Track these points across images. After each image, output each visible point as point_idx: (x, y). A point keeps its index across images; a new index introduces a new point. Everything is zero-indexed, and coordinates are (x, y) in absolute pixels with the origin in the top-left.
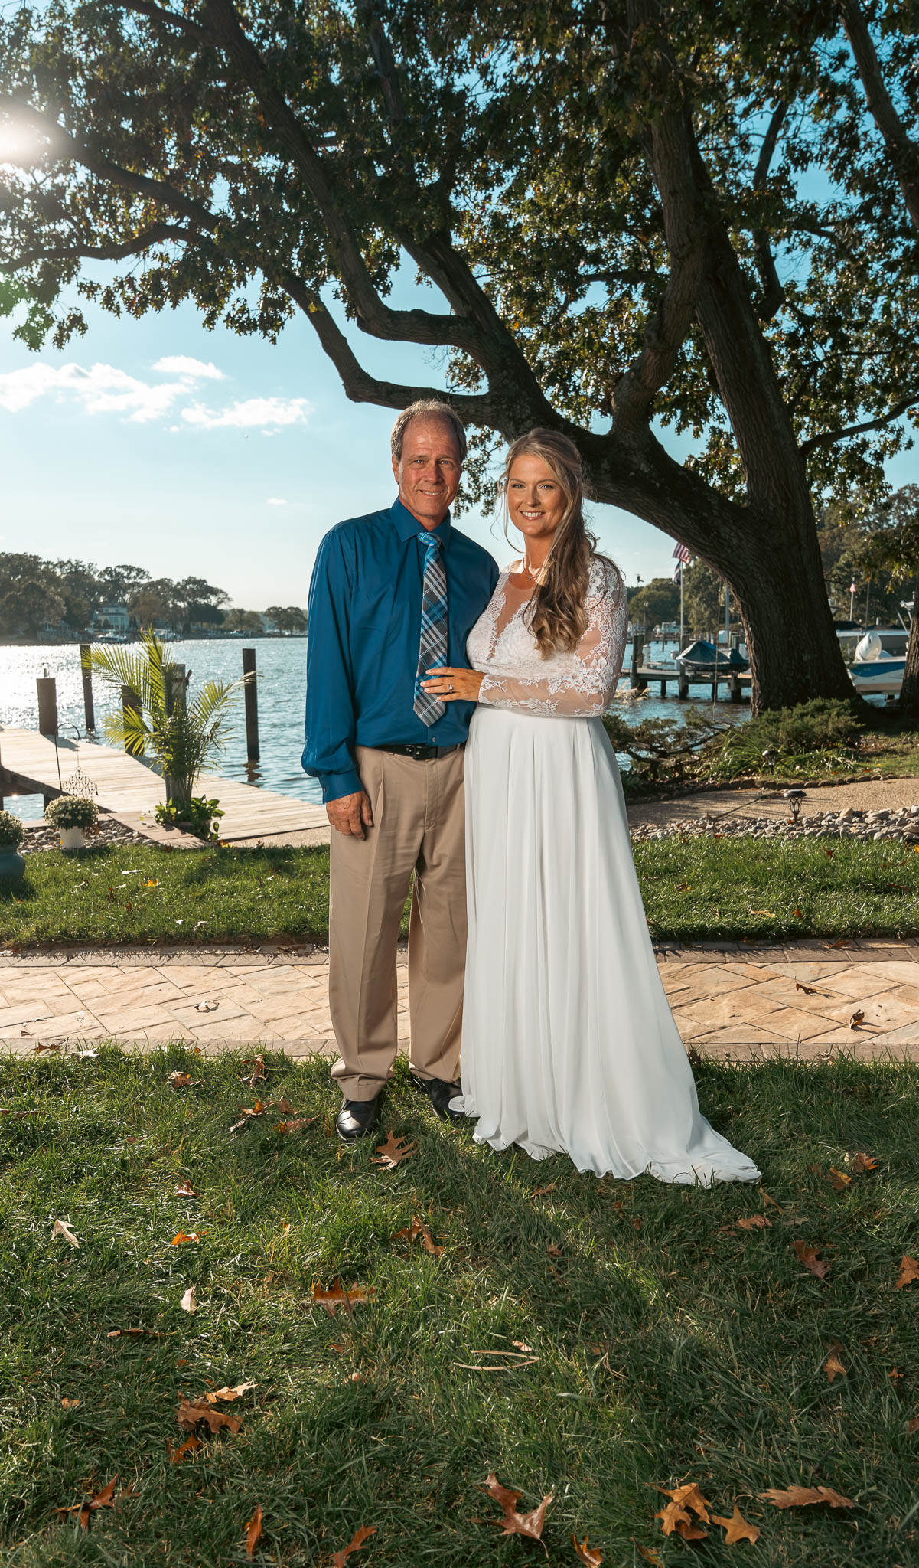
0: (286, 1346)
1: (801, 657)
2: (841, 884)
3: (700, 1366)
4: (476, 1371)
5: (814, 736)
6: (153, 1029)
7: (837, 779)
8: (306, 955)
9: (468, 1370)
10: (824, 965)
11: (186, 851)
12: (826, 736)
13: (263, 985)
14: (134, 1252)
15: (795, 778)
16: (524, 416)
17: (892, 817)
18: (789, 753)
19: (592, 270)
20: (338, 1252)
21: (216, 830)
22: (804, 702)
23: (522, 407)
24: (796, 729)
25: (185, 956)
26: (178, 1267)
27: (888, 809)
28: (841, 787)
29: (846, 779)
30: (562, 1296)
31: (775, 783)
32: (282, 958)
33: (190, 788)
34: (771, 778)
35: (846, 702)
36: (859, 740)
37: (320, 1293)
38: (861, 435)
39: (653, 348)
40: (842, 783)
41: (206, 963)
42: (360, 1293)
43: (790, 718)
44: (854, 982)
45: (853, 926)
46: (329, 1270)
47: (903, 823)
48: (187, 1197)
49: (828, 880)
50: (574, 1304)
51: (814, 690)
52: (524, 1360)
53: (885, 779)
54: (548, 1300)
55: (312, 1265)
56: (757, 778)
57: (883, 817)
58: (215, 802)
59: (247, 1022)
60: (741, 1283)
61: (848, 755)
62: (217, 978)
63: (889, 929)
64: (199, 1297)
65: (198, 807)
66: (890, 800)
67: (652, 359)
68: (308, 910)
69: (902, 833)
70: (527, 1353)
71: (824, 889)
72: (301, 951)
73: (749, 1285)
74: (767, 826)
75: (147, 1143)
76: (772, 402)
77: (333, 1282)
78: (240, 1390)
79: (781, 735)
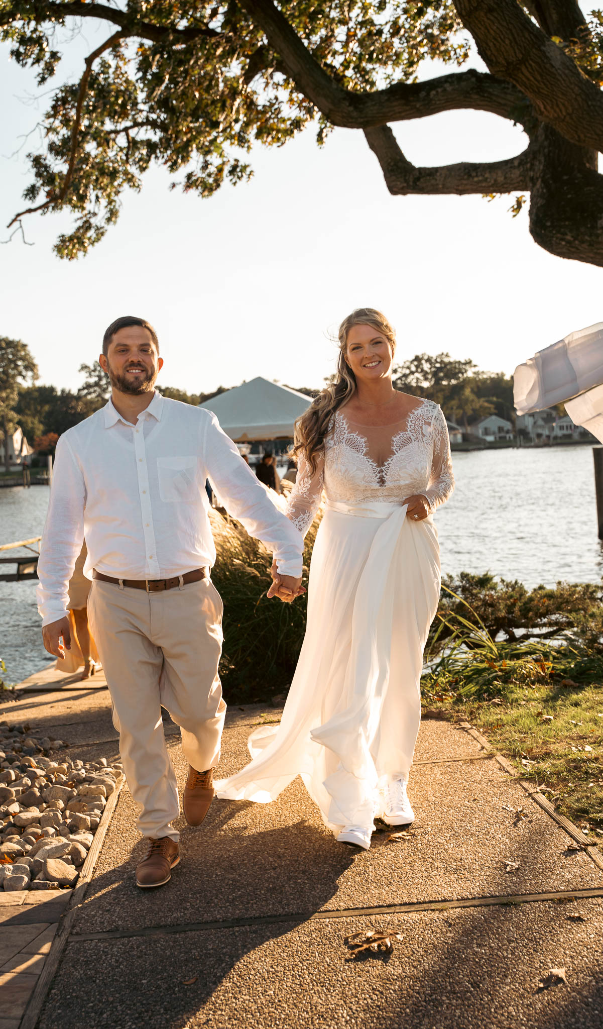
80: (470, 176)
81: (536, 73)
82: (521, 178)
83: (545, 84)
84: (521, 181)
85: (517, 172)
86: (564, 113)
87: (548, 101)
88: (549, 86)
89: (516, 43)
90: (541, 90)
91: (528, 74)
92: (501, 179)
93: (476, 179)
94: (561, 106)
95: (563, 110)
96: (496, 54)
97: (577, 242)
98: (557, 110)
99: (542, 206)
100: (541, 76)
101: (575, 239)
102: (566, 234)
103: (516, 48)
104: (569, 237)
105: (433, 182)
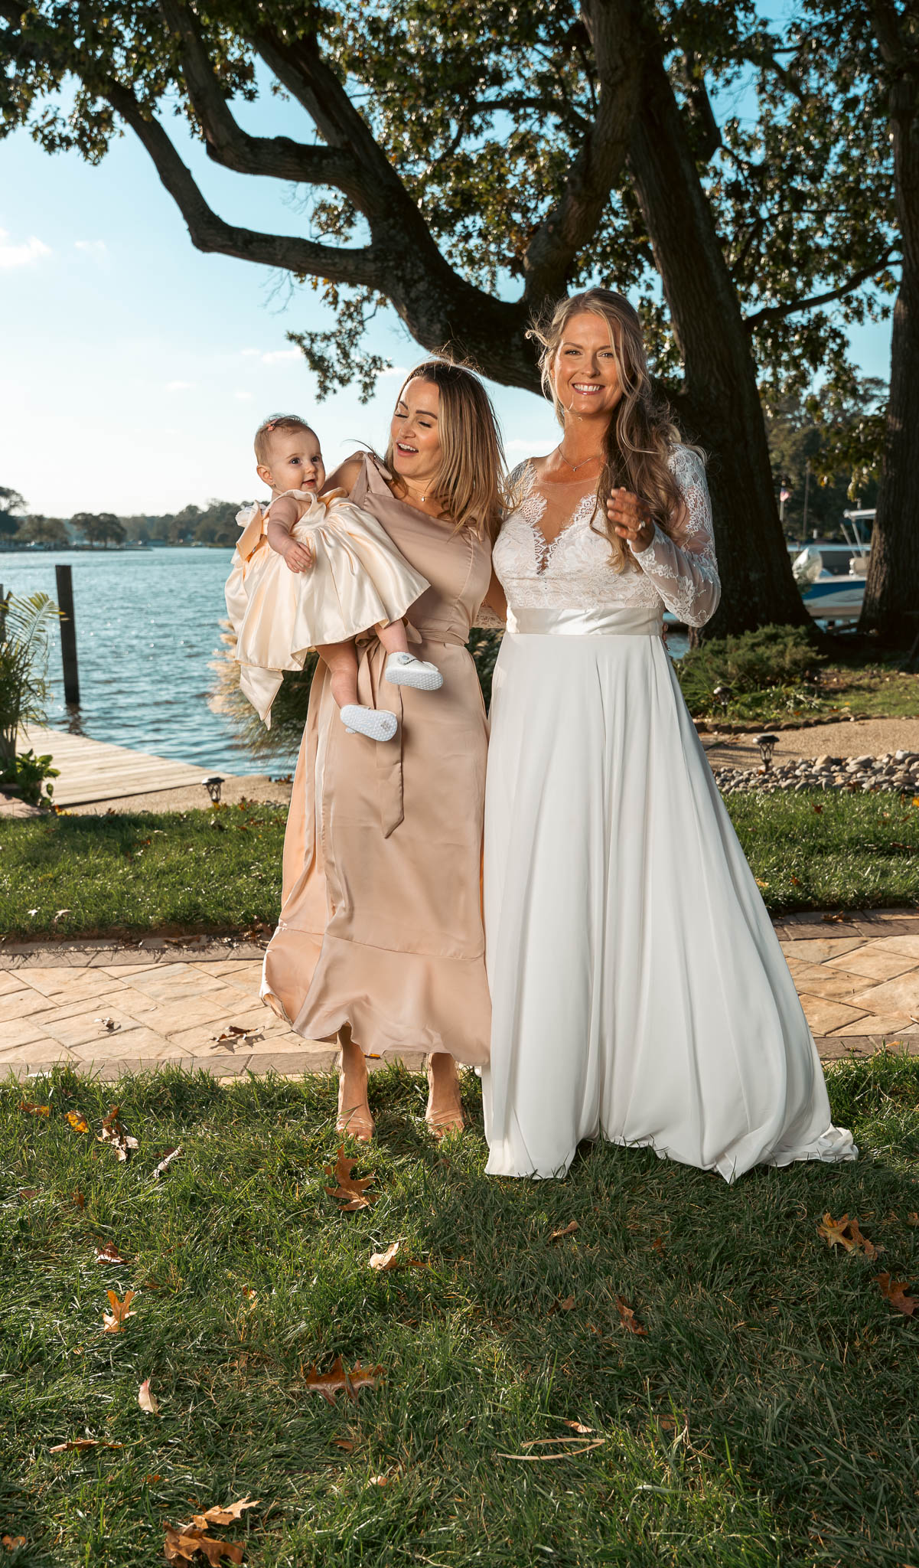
0: (282, 1447)
1: (747, 577)
2: (838, 845)
3: (797, 1435)
4: (526, 1461)
5: (770, 670)
6: (22, 1049)
7: (801, 721)
8: (203, 948)
9: (517, 1461)
10: (833, 942)
11: (16, 822)
12: (782, 669)
13: (154, 989)
14: (59, 1339)
15: (754, 719)
16: (416, 277)
17: (877, 765)
18: (742, 690)
19: (491, 94)
20: (328, 1324)
21: (50, 792)
22: (754, 630)
23: (414, 265)
24: (750, 661)
25: (45, 955)
26: (122, 1355)
27: (869, 756)
28: (808, 731)
29: (812, 721)
30: (612, 1361)
31: (730, 726)
32: (172, 954)
33: (13, 742)
34: (724, 721)
35: (802, 629)
36: (818, 674)
37: (312, 1378)
38: (815, 310)
39: (577, 196)
40: (808, 725)
41: (74, 964)
42: (363, 1375)
43: (740, 650)
44: (871, 961)
45: (860, 895)
46: (317, 1347)
47: (891, 772)
48: (111, 1265)
49: (822, 841)
50: (629, 1368)
51: (763, 616)
52: (584, 1445)
53: (856, 720)
54: (597, 1367)
55: (295, 1342)
56: (708, 720)
57: (866, 765)
58: (48, 759)
59: (141, 1038)
60: (823, 1330)
61: (810, 692)
62: (92, 981)
63: (901, 897)
64: (155, 1392)
65: (24, 766)
66: (866, 744)
67: (575, 209)
68: (198, 893)
69: (892, 783)
70: (587, 1435)
71: (820, 852)
72: (194, 944)
73: (833, 1334)
74: (733, 777)
75: (46, 1199)
76: (714, 266)
77: (324, 1362)
78: (236, 1509)
79: (731, 668)
80: (317, 255)
104: (483, 347)
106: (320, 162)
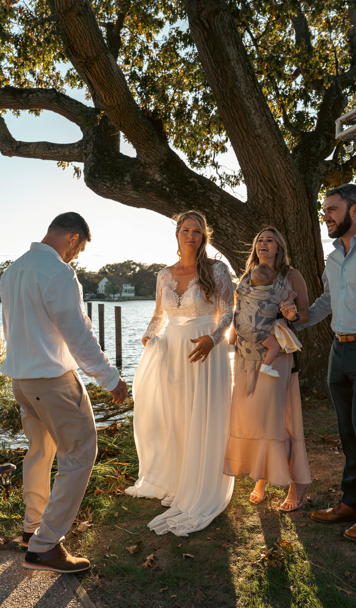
80: (50, 149)
81: (103, 70)
82: (79, 154)
83: (107, 80)
84: (79, 155)
85: (76, 151)
86: (116, 104)
87: (108, 93)
88: (110, 82)
89: (93, 44)
90: (105, 84)
91: (98, 69)
92: (67, 153)
93: (53, 151)
94: (115, 98)
95: (115, 101)
96: (80, 48)
97: (112, 188)
98: (112, 100)
99: (93, 166)
100: (106, 73)
101: (112, 186)
102: (107, 183)
103: (93, 48)
104: (108, 184)
105: (28, 150)
106: (28, 96)
